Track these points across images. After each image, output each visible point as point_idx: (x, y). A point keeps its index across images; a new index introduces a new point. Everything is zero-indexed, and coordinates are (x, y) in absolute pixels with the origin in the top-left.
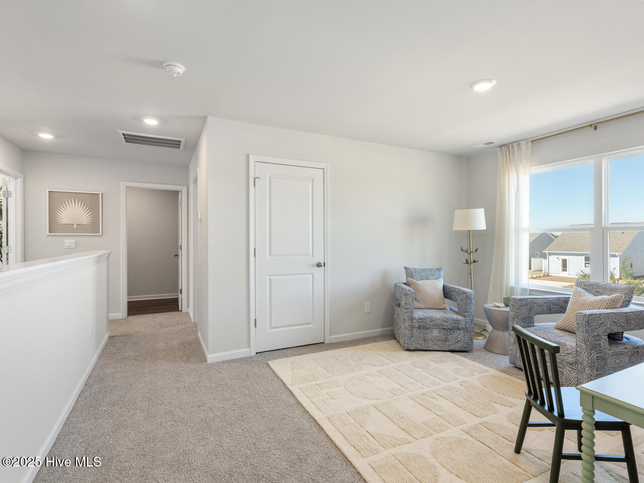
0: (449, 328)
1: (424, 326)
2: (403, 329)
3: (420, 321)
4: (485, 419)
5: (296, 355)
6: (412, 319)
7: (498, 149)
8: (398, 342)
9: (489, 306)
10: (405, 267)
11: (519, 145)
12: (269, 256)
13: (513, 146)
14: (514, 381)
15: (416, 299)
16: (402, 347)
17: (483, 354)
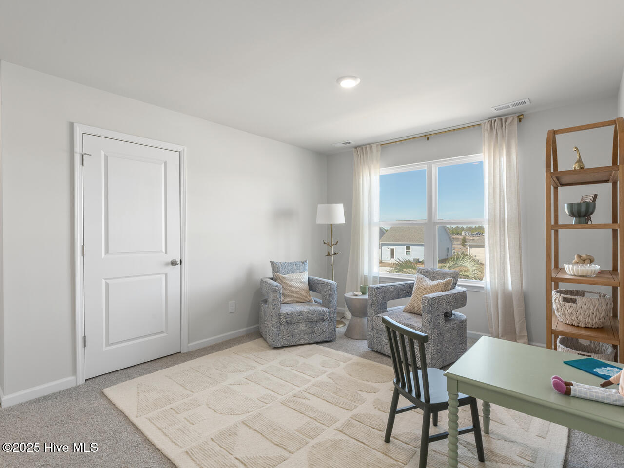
0: (314, 321)
1: (291, 321)
2: (270, 326)
3: (287, 316)
4: (355, 411)
5: (144, 374)
6: (279, 315)
7: (354, 149)
8: (265, 340)
9: (348, 295)
10: (271, 262)
11: (371, 147)
12: (105, 255)
13: (366, 148)
14: (374, 365)
15: (283, 295)
16: (269, 345)
17: (344, 341)
